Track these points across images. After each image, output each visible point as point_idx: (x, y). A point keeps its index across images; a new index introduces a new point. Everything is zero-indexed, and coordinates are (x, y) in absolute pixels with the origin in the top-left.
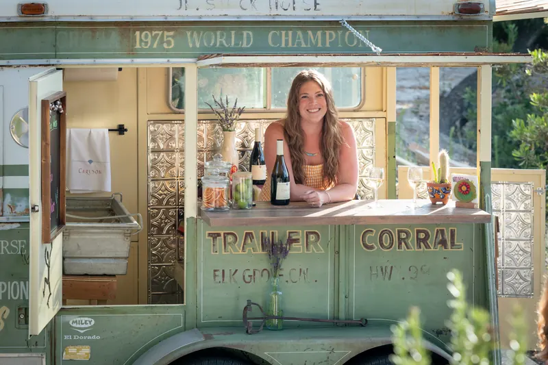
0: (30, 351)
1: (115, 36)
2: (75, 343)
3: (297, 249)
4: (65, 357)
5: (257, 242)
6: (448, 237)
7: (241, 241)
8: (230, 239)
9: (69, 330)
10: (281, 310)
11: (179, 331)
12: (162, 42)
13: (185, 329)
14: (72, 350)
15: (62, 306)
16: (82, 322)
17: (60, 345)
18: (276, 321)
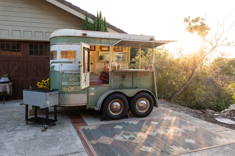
0: (84, 94)
1: (98, 40)
2: (91, 92)
3: (127, 76)
4: (90, 95)
5: (121, 75)
6: (148, 74)
7: (118, 75)
8: (117, 75)
9: (91, 90)
10: (125, 86)
11: (109, 90)
12: (106, 42)
13: (110, 89)
14: (91, 93)
15: (89, 86)
16: (93, 89)
17: (89, 93)
18: (124, 88)
